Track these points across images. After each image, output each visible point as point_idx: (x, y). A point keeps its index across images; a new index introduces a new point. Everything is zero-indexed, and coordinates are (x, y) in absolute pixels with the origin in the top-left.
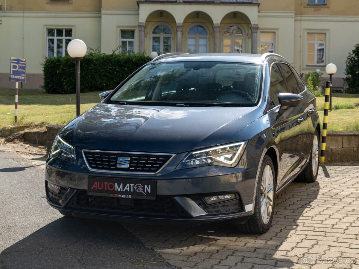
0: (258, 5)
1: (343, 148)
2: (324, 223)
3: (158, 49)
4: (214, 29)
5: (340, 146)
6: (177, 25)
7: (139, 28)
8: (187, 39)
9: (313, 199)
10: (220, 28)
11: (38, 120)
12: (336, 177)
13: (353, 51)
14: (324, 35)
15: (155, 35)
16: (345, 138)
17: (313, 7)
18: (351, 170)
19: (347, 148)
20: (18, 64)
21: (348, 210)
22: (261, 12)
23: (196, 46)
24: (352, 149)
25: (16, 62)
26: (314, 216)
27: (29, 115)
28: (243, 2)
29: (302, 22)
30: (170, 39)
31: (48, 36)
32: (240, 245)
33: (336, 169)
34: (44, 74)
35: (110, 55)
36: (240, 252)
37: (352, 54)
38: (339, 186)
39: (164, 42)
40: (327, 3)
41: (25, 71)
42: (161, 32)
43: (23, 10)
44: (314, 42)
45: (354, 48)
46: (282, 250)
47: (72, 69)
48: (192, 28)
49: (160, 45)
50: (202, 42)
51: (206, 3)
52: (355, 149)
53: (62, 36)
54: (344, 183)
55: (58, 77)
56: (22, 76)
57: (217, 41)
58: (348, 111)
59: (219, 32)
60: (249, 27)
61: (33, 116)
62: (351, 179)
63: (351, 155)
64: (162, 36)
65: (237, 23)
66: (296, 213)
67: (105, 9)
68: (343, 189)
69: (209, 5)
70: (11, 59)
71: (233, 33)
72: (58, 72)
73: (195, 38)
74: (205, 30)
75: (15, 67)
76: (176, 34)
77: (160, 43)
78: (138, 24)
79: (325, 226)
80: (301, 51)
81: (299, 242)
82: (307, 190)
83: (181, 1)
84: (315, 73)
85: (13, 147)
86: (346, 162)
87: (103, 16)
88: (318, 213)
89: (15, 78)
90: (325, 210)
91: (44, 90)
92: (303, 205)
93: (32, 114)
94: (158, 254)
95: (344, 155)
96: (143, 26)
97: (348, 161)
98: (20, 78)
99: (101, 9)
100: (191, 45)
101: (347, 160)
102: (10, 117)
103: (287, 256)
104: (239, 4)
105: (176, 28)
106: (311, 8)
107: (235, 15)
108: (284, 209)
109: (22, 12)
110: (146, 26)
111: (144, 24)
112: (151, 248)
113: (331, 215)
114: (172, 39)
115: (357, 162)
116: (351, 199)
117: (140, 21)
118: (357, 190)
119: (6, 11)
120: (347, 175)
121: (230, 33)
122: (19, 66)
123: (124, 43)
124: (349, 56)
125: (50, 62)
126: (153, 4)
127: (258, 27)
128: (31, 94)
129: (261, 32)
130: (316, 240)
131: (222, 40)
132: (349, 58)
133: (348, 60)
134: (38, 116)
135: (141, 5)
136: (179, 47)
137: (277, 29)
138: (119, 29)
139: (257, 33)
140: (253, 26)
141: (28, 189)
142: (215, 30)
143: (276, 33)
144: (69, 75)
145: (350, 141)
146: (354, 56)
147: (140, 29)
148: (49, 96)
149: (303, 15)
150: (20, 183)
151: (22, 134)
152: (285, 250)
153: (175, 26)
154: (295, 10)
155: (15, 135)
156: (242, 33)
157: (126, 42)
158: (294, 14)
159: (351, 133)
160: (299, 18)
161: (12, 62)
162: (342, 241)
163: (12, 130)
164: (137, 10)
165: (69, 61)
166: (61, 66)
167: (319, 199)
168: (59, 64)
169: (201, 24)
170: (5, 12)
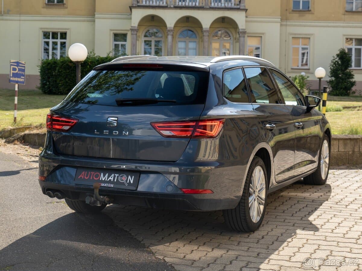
0: (246, 10)
1: (338, 151)
2: (335, 231)
3: (149, 52)
4: (203, 33)
5: (336, 150)
6: (168, 29)
7: (131, 31)
8: (177, 43)
9: (319, 205)
10: (209, 32)
11: (37, 121)
12: (336, 181)
13: (337, 55)
14: (308, 39)
15: (147, 39)
16: (341, 142)
17: (297, 12)
18: (348, 175)
19: (343, 151)
20: (17, 67)
21: (355, 218)
22: (248, 17)
23: (185, 49)
24: (348, 152)
25: (16, 64)
26: (323, 224)
27: (27, 116)
28: (231, 7)
29: (287, 27)
30: (160, 42)
31: (44, 39)
32: (253, 256)
33: (334, 173)
34: (40, 76)
35: (105, 58)
36: (254, 264)
37: (336, 58)
38: (342, 191)
39: (155, 46)
40: (311, 9)
41: (25, 73)
42: (152, 36)
43: (20, 13)
44: (299, 46)
45: (338, 52)
46: (296, 262)
47: (68, 71)
48: (182, 32)
49: (151, 49)
50: (192, 45)
51: (196, 8)
52: (350, 153)
53: (57, 38)
54: (346, 188)
55: (54, 79)
56: (22, 78)
57: (206, 44)
58: (337, 114)
59: (208, 36)
60: (237, 32)
61: (31, 116)
62: (352, 184)
63: (346, 158)
64: (153, 39)
65: (225, 28)
66: (304, 220)
67: (98, 13)
68: (346, 195)
69: (199, 10)
70: (11, 62)
71: (221, 36)
72: (54, 74)
73: (185, 42)
74: (195, 34)
75: (14, 69)
76: (167, 37)
77: (151, 46)
78: (131, 28)
79: (336, 235)
80: (287, 55)
81: (313, 252)
82: (310, 195)
83: (172, 6)
84: (302, 76)
85: (14, 149)
86: (342, 165)
87: (96, 20)
88: (326, 220)
89: (15, 80)
90: (333, 218)
91: (40, 91)
92: (310, 212)
93: (30, 115)
94: (170, 265)
95: (340, 158)
96: (135, 30)
97: (344, 165)
98: (20, 80)
99: (95, 13)
100: (181, 49)
101: (343, 163)
102: (9, 118)
103: (302, 268)
104: (227, 10)
105: (167, 32)
106: (296, 13)
107: (223, 20)
108: (291, 216)
109: (19, 15)
110: (138, 30)
111: (136, 28)
112: (162, 259)
113: (340, 223)
114: (163, 42)
115: (352, 165)
116: (356, 206)
117: (133, 25)
118: (360, 196)
119: (3, 14)
120: (346, 179)
121: (219, 37)
122: (19, 69)
123: (116, 46)
124: (333, 60)
125: (47, 64)
126: (144, 9)
127: (246, 32)
128: (28, 95)
129: (248, 36)
130: (330, 251)
131: (211, 44)
132: (333, 61)
133: (332, 64)
134: (36, 117)
135: (133, 10)
136: (169, 50)
137: (263, 34)
138: (112, 32)
139: (244, 37)
140: (240, 31)
141: (32, 194)
142: (205, 34)
143: (263, 37)
144: (65, 77)
145: (345, 145)
146: (338, 60)
147: (133, 32)
148: (46, 97)
149: (288, 20)
150: (24, 188)
151: (21, 136)
152: (299, 262)
153: (166, 30)
154: (281, 16)
155: (14, 136)
156: (230, 37)
157: (119, 45)
158: (279, 20)
159: (347, 137)
160: (285, 23)
161: (11, 65)
162: (356, 252)
163: (11, 131)
164: (129, 15)
165: (64, 63)
166: (57, 68)
167: (324, 205)
168: (55, 66)
169: (190, 29)
170: (2, 16)
